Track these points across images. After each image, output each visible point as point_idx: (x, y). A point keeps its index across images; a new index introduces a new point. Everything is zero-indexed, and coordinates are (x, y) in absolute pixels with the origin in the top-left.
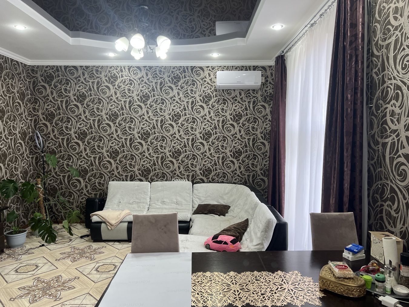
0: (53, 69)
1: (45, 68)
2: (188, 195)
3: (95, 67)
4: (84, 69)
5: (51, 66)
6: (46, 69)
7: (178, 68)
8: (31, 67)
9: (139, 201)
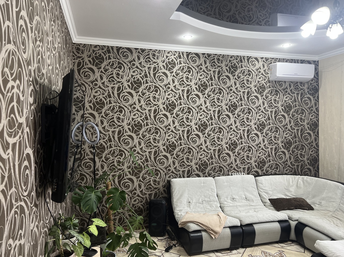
0: (103, 49)
1: (93, 48)
2: (254, 189)
3: (152, 50)
4: (139, 52)
5: (101, 46)
6: (95, 49)
7: (235, 57)
8: (75, 45)
9: (209, 200)
